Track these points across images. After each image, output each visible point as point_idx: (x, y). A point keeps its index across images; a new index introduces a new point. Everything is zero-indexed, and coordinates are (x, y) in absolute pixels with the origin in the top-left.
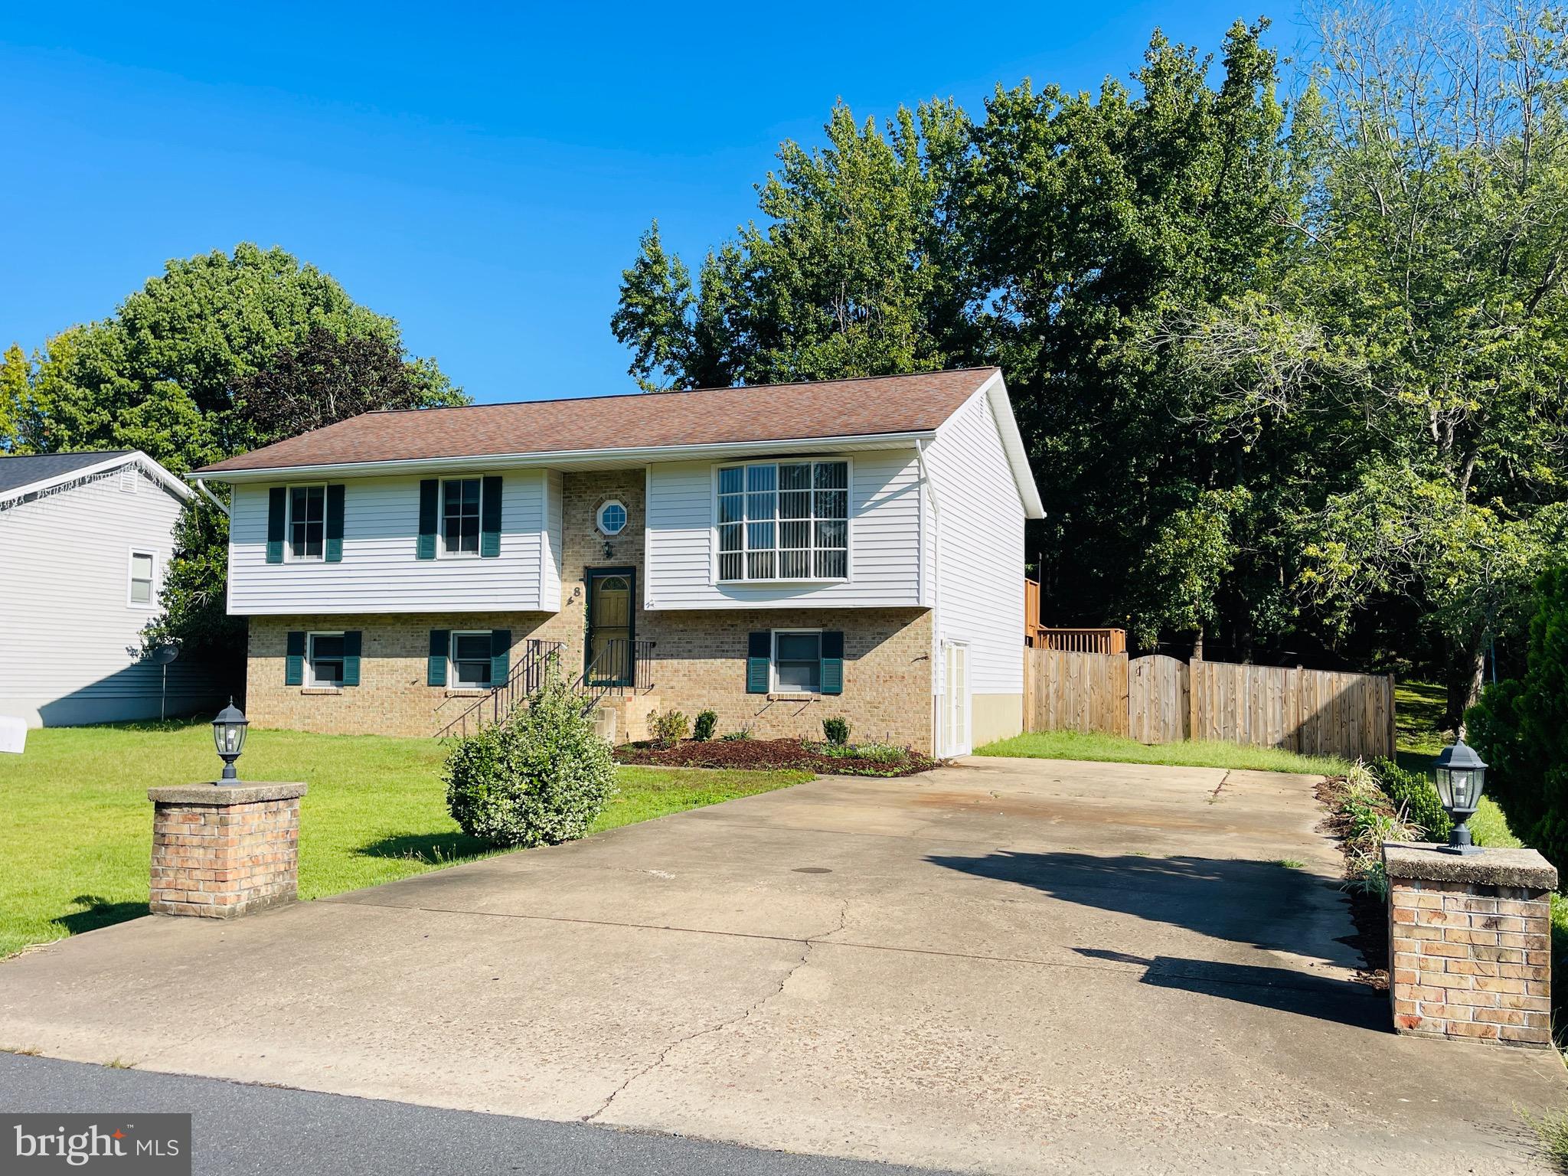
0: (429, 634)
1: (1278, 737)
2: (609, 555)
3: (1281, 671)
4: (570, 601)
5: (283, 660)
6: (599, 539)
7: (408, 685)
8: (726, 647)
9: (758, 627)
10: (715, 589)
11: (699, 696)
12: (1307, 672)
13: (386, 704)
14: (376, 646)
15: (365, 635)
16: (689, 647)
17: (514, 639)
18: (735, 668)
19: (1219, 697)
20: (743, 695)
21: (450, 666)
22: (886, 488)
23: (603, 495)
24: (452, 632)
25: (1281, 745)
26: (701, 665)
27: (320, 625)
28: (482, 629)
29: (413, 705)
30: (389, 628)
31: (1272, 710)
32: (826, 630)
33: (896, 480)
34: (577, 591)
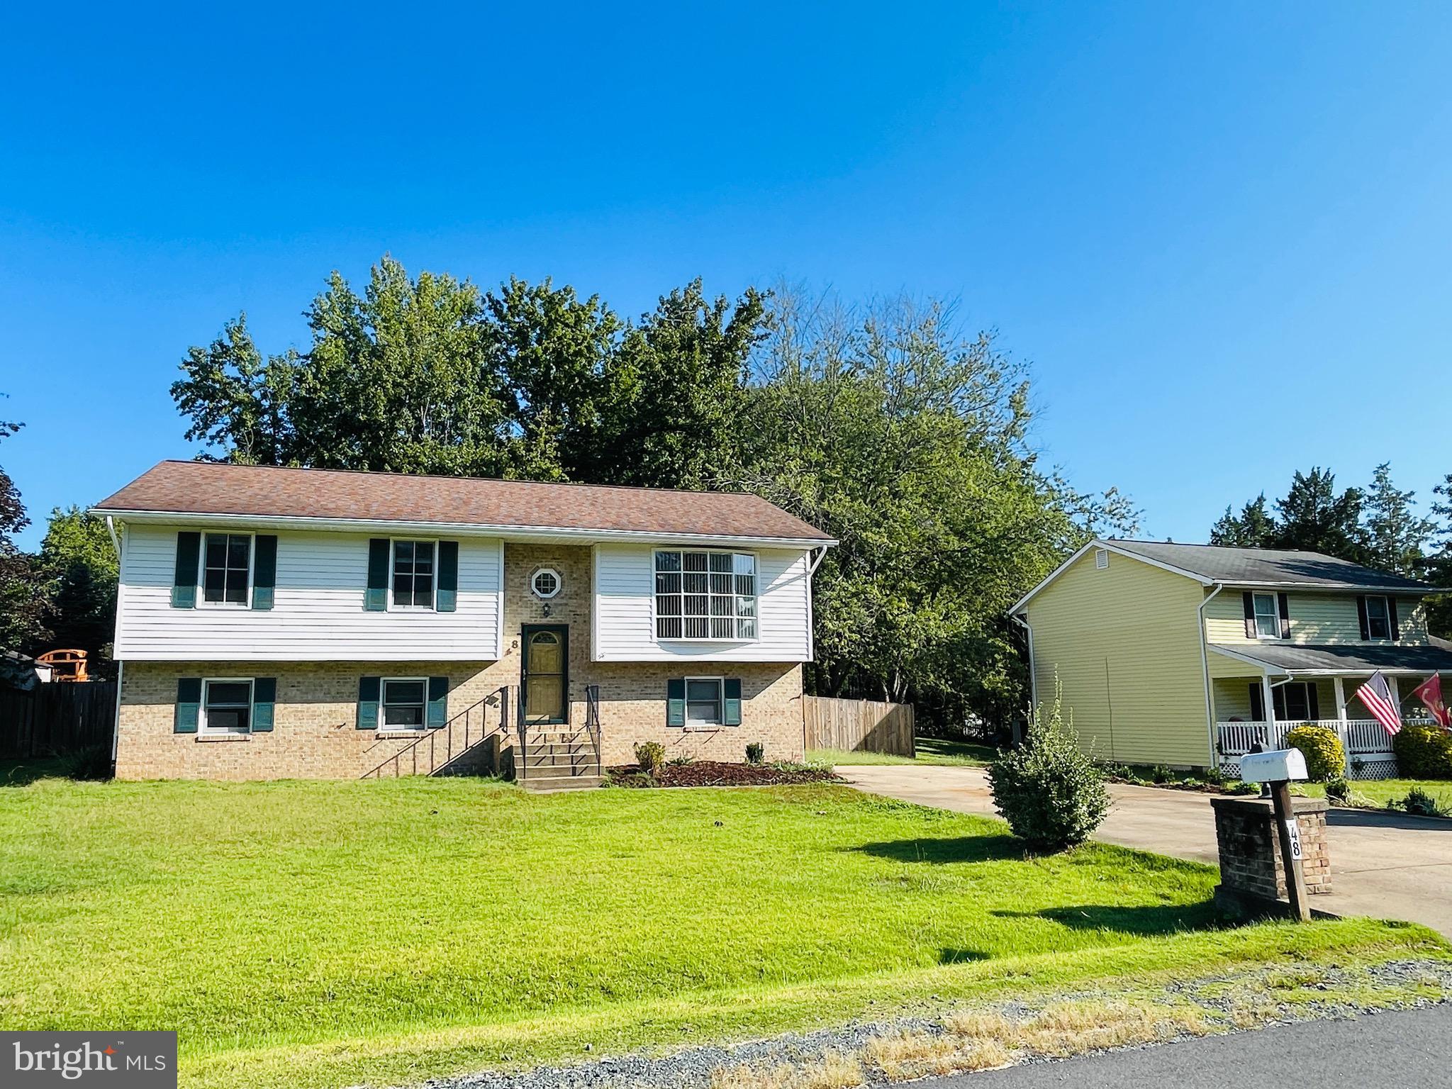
0: (358, 681)
1: (855, 745)
2: (546, 614)
3: (855, 702)
4: (509, 652)
5: (172, 708)
6: (536, 601)
7: (332, 729)
8: (649, 691)
9: (675, 675)
10: (656, 645)
11: (627, 730)
12: (869, 702)
13: (305, 749)
14: (293, 692)
15: (280, 680)
16: (618, 691)
17: (451, 685)
18: (657, 707)
19: (821, 720)
20: (664, 728)
21: (381, 710)
22: (783, 576)
23: (540, 565)
24: (382, 679)
25: (856, 749)
26: (628, 705)
27: (222, 672)
28: (417, 676)
29: (338, 748)
30: (311, 675)
31: (851, 726)
32: (727, 677)
33: (789, 571)
34: (515, 644)
